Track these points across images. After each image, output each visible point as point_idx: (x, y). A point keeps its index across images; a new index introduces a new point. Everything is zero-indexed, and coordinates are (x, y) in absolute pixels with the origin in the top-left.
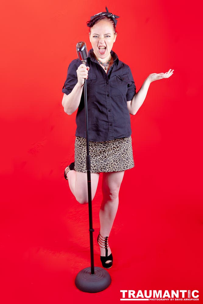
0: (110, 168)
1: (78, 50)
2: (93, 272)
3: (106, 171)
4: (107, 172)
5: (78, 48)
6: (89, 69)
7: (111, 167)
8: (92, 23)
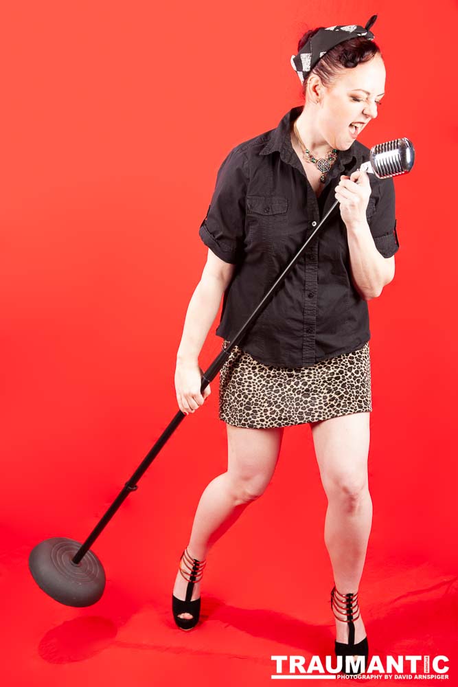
0: (322, 411)
3: (313, 419)
4: (315, 421)
7: (324, 407)
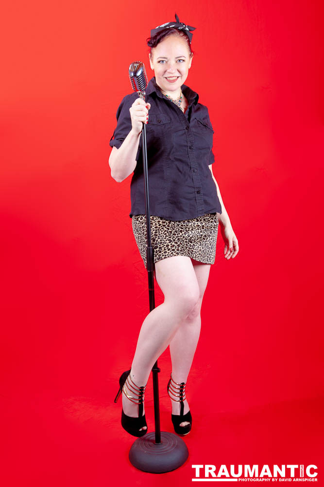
1: (132, 74)
2: (158, 440)
5: (131, 71)
6: (149, 108)
8: (155, 41)
